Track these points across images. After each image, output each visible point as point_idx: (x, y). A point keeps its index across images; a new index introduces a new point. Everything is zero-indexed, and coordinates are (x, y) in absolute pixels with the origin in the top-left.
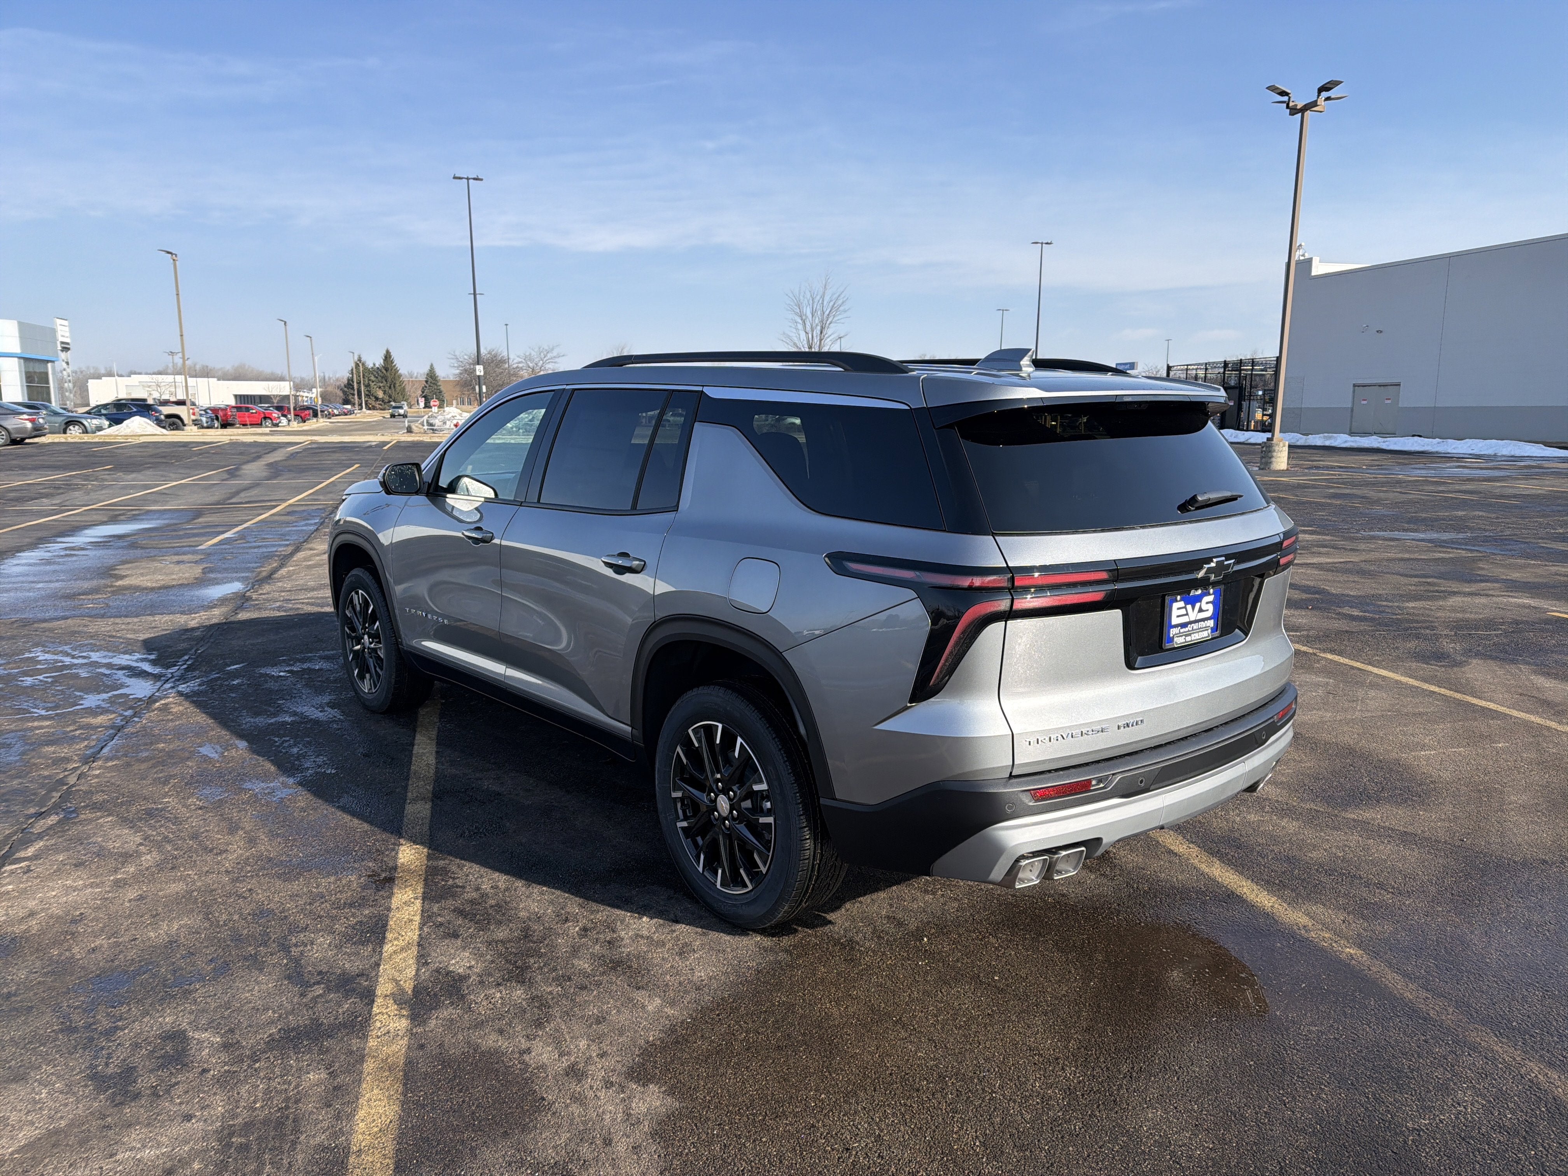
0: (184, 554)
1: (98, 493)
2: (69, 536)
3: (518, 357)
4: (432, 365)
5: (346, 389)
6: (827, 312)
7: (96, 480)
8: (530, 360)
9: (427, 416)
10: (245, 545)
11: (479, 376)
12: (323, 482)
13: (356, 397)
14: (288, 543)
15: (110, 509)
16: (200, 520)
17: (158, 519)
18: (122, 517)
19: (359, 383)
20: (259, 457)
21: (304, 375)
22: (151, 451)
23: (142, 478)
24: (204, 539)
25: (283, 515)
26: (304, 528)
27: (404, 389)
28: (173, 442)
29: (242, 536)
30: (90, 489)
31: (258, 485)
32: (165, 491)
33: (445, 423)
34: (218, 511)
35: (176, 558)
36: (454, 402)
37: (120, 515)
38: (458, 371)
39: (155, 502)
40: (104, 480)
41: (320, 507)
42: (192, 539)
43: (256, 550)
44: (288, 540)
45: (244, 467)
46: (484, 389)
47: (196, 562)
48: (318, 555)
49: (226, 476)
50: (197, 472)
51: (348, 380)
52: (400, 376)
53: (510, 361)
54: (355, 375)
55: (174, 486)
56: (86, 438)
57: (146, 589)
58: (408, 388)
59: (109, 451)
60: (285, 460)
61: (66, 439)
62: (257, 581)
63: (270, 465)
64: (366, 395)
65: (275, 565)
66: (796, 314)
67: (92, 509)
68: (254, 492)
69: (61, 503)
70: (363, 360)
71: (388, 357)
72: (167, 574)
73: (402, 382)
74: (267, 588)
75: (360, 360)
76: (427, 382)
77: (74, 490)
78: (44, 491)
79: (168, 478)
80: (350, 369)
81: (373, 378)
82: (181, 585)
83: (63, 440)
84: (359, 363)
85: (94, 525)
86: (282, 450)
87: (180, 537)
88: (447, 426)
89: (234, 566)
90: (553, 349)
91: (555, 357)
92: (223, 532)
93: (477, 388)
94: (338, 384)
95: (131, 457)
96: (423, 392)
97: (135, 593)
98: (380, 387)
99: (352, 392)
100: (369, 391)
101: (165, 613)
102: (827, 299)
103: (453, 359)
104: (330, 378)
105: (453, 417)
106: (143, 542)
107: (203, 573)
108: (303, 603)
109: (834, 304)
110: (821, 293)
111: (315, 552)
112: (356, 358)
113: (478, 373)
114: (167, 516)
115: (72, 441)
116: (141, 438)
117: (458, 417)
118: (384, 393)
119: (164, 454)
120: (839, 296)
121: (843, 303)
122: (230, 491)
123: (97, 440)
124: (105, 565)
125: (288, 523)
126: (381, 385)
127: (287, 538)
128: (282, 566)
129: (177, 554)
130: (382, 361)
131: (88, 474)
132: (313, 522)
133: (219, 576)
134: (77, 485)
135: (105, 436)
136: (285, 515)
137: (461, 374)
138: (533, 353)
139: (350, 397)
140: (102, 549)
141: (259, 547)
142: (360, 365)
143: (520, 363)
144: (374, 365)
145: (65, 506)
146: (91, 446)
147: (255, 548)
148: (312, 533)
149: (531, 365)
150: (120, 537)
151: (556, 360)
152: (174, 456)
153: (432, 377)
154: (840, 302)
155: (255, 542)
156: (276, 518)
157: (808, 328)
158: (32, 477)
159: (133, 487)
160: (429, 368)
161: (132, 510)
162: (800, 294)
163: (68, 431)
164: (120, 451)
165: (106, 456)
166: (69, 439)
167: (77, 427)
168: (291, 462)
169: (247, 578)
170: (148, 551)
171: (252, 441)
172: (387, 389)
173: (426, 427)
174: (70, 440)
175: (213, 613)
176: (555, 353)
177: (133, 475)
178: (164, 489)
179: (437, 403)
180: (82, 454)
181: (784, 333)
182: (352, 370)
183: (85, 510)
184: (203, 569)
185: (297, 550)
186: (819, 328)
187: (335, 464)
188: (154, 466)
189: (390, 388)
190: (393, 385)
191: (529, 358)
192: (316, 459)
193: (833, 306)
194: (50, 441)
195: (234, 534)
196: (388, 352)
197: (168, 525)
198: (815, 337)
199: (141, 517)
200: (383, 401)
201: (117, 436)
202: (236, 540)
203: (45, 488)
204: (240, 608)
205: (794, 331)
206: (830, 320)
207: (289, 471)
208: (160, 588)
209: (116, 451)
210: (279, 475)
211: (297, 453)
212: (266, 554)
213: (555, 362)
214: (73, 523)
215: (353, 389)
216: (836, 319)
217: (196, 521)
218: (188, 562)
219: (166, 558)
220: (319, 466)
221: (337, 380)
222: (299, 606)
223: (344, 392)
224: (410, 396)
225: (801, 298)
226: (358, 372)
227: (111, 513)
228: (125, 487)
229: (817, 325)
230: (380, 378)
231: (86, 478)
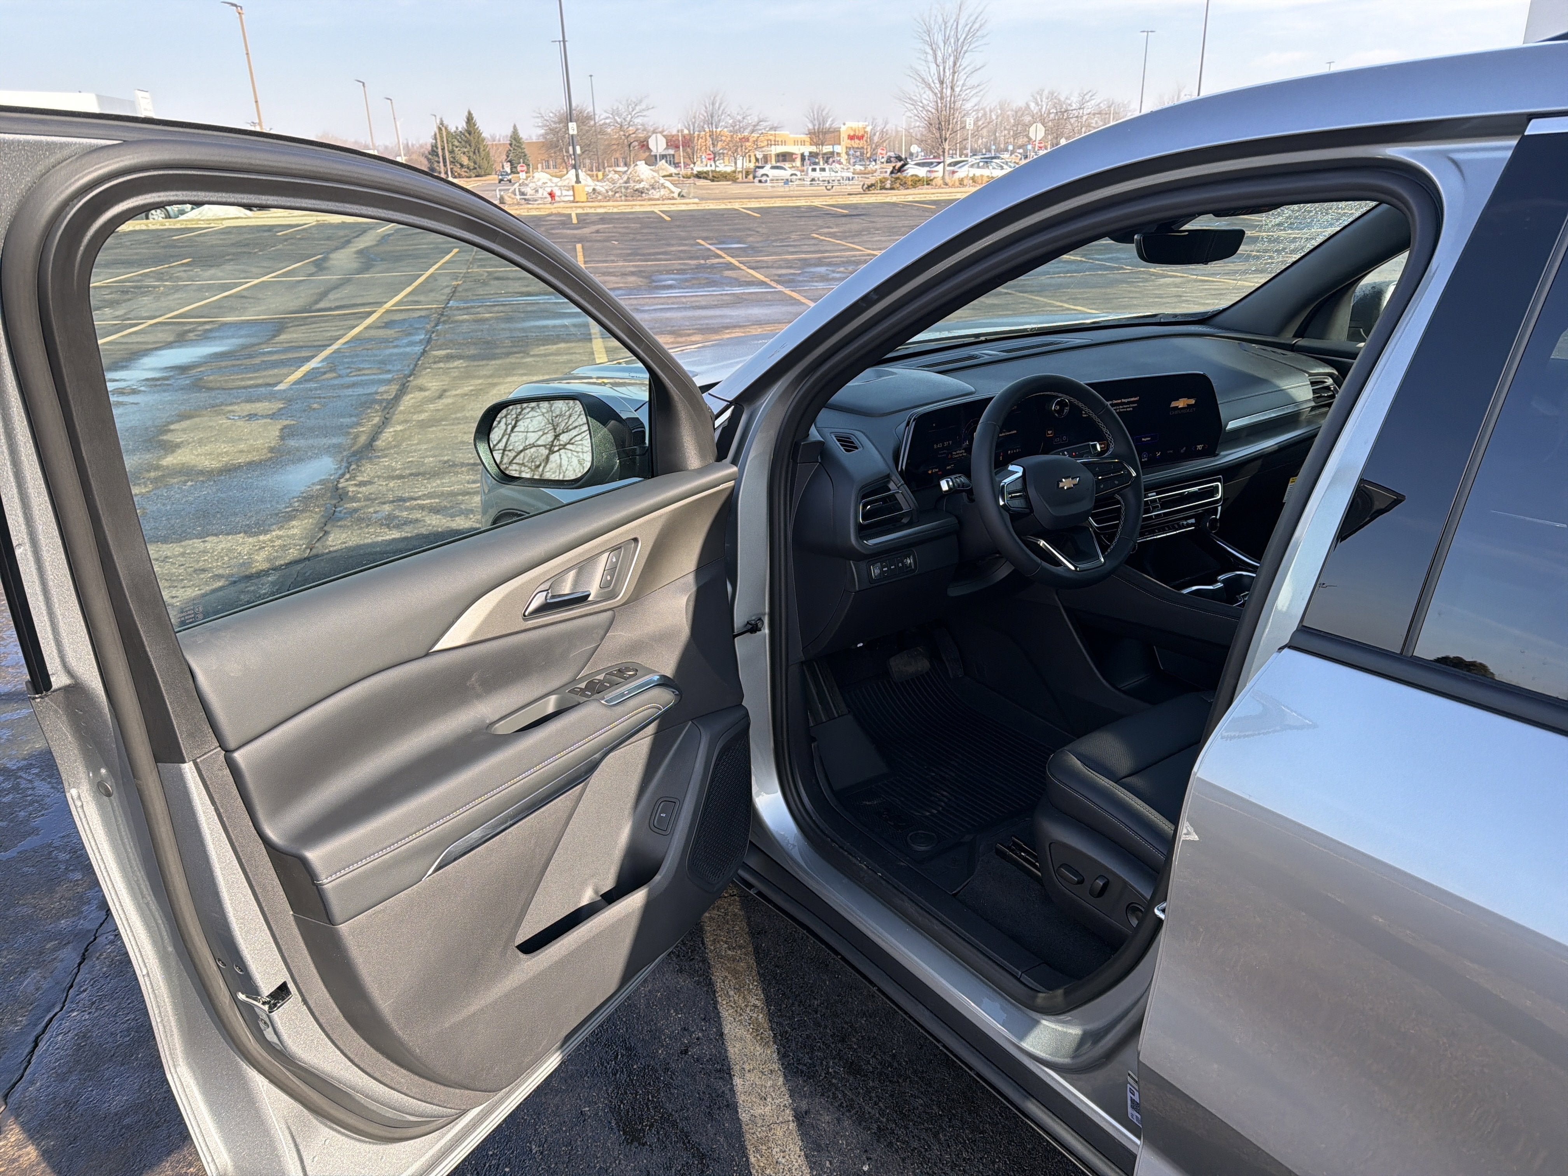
0: (258, 400)
1: (170, 298)
2: (123, 368)
3: (606, 112)
4: (515, 126)
5: (430, 156)
6: (961, 40)
7: (170, 279)
8: (618, 115)
9: (517, 184)
10: (336, 382)
11: (572, 136)
12: (422, 275)
13: (442, 164)
14: (389, 376)
15: (179, 323)
16: (283, 337)
17: (233, 337)
18: (191, 335)
19: (443, 149)
20: (348, 242)
21: (387, 143)
22: (234, 238)
23: (220, 274)
24: (285, 371)
25: (379, 328)
26: (408, 349)
27: (488, 153)
28: (258, 226)
29: (332, 364)
30: (162, 293)
31: (348, 281)
32: (245, 294)
33: (537, 191)
34: (304, 322)
35: (248, 408)
36: (540, 166)
37: (190, 331)
38: (543, 131)
39: (232, 310)
40: (179, 279)
41: (423, 313)
42: (271, 372)
43: (349, 392)
44: (389, 371)
45: (332, 256)
46: (578, 148)
47: (273, 416)
48: (432, 400)
49: (313, 269)
50: (281, 265)
51: (432, 146)
52: (483, 140)
53: (597, 117)
54: (438, 141)
55: (255, 285)
56: (169, 224)
57: (202, 473)
58: (492, 154)
59: (190, 239)
60: (377, 245)
61: (147, 226)
62: (354, 454)
63: (360, 252)
64: (452, 162)
65: (376, 420)
66: (925, 42)
67: (159, 323)
68: (346, 291)
69: (125, 314)
70: (445, 122)
71: (470, 119)
72: (233, 441)
73: (486, 146)
74: (368, 471)
75: (442, 124)
76: (511, 145)
77: (144, 294)
78: (110, 296)
79: (249, 275)
80: (433, 134)
81: (456, 143)
82: (250, 464)
83: (144, 228)
84: (441, 127)
85: (157, 349)
86: (372, 232)
87: (256, 369)
88: (539, 195)
89: (322, 423)
90: (641, 101)
91: (644, 110)
92: (308, 359)
93: (571, 148)
94: (422, 150)
95: (212, 246)
96: (508, 157)
97: (186, 482)
98: (464, 153)
99: (437, 159)
100: (454, 158)
101: (222, 533)
102: (962, 22)
103: (538, 117)
104: (413, 145)
105: (544, 183)
106: (211, 378)
107: (282, 438)
108: (422, 508)
109: (971, 28)
110: (954, 17)
111: (427, 393)
112: (438, 121)
113: (571, 132)
114: (243, 332)
115: (154, 227)
116: (224, 222)
117: (549, 184)
118: (469, 159)
119: (248, 241)
120: (977, 18)
121: (980, 27)
122: (317, 291)
123: (178, 226)
124: (156, 423)
125: (386, 341)
126: (465, 150)
127: (389, 367)
128: (385, 422)
129: (249, 400)
130: (464, 125)
131: (163, 271)
132: (418, 338)
133: (302, 443)
134: (148, 287)
135: (186, 221)
136: (383, 327)
137: (547, 134)
138: (621, 107)
139: (436, 164)
140: (158, 392)
141: (354, 385)
142: (443, 129)
143: (607, 118)
144: (457, 128)
145: (129, 319)
146: (172, 234)
147: (348, 387)
148: (419, 359)
149: (619, 120)
150: (182, 369)
151: (644, 113)
152: (257, 244)
153: (515, 138)
154: (976, 26)
155: (347, 376)
156: (373, 333)
157: (939, 60)
158: (101, 278)
159: (210, 288)
160: (512, 129)
161: (205, 323)
162: (930, 18)
163: (150, 216)
164: (202, 239)
165: (186, 247)
166: (150, 225)
167: (159, 211)
168: (382, 249)
169: (338, 448)
170: (213, 394)
171: (340, 221)
172: (471, 154)
173: (518, 197)
174: (152, 227)
175: (291, 532)
176: (643, 106)
177: (212, 271)
178: (244, 290)
179: (525, 168)
180: (162, 244)
181: (911, 67)
182: (435, 135)
183: (151, 325)
184: (282, 429)
185: (403, 390)
186: (952, 59)
187: (431, 249)
188: (236, 258)
189: (474, 153)
190: (477, 151)
191: (615, 113)
192: (408, 243)
193: (969, 31)
194: (131, 228)
195: (322, 361)
196: (470, 114)
197: (244, 347)
198: (947, 70)
199: (214, 334)
200: (468, 168)
201: (199, 220)
202: (325, 373)
203: (111, 293)
204: (330, 519)
205: (924, 63)
206: (965, 49)
207: (382, 260)
208: (221, 471)
209: (197, 239)
210: (372, 266)
211: (389, 235)
212: (363, 399)
213: (644, 116)
214: (131, 346)
215: (437, 155)
216: (972, 47)
217: (277, 339)
218: (263, 417)
219: (235, 407)
220: (415, 252)
221: (421, 146)
222: (417, 515)
223: (429, 160)
224: (495, 161)
225: (932, 22)
226: (442, 137)
227: (180, 328)
228: (200, 289)
229: (950, 56)
230: (463, 143)
231: (160, 276)
